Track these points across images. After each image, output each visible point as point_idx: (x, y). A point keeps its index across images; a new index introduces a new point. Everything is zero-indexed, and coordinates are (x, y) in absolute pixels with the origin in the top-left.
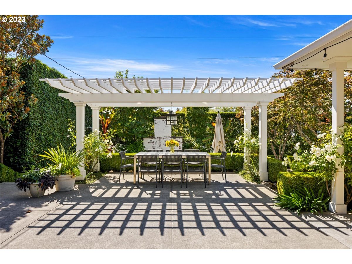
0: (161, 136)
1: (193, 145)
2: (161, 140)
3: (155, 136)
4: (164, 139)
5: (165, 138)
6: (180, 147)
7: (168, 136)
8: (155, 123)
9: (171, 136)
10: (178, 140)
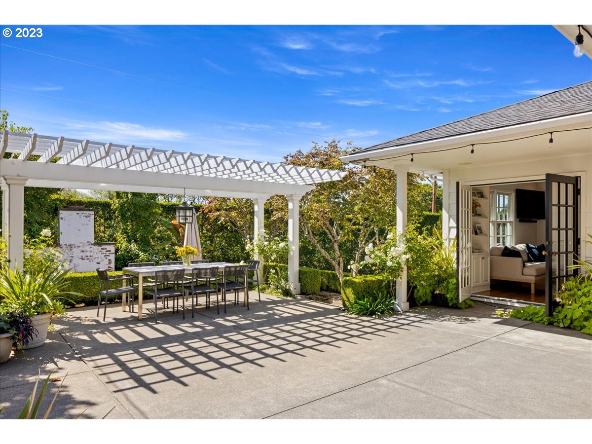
0: (72, 242)
1: (137, 256)
2: (74, 249)
3: (61, 243)
4: (79, 247)
5: (81, 245)
6: (109, 260)
7: (88, 242)
8: (62, 218)
9: (93, 241)
10: (106, 249)
